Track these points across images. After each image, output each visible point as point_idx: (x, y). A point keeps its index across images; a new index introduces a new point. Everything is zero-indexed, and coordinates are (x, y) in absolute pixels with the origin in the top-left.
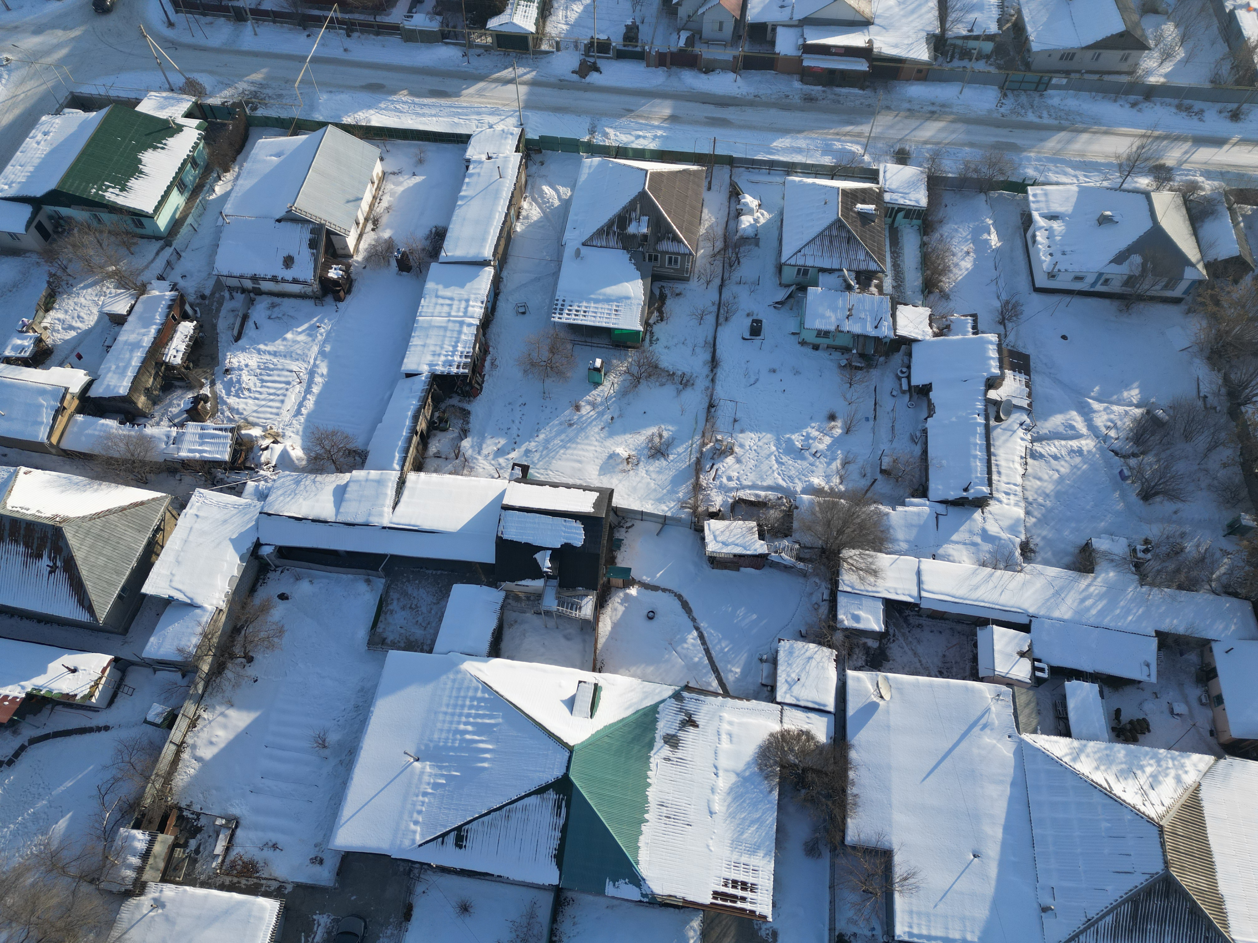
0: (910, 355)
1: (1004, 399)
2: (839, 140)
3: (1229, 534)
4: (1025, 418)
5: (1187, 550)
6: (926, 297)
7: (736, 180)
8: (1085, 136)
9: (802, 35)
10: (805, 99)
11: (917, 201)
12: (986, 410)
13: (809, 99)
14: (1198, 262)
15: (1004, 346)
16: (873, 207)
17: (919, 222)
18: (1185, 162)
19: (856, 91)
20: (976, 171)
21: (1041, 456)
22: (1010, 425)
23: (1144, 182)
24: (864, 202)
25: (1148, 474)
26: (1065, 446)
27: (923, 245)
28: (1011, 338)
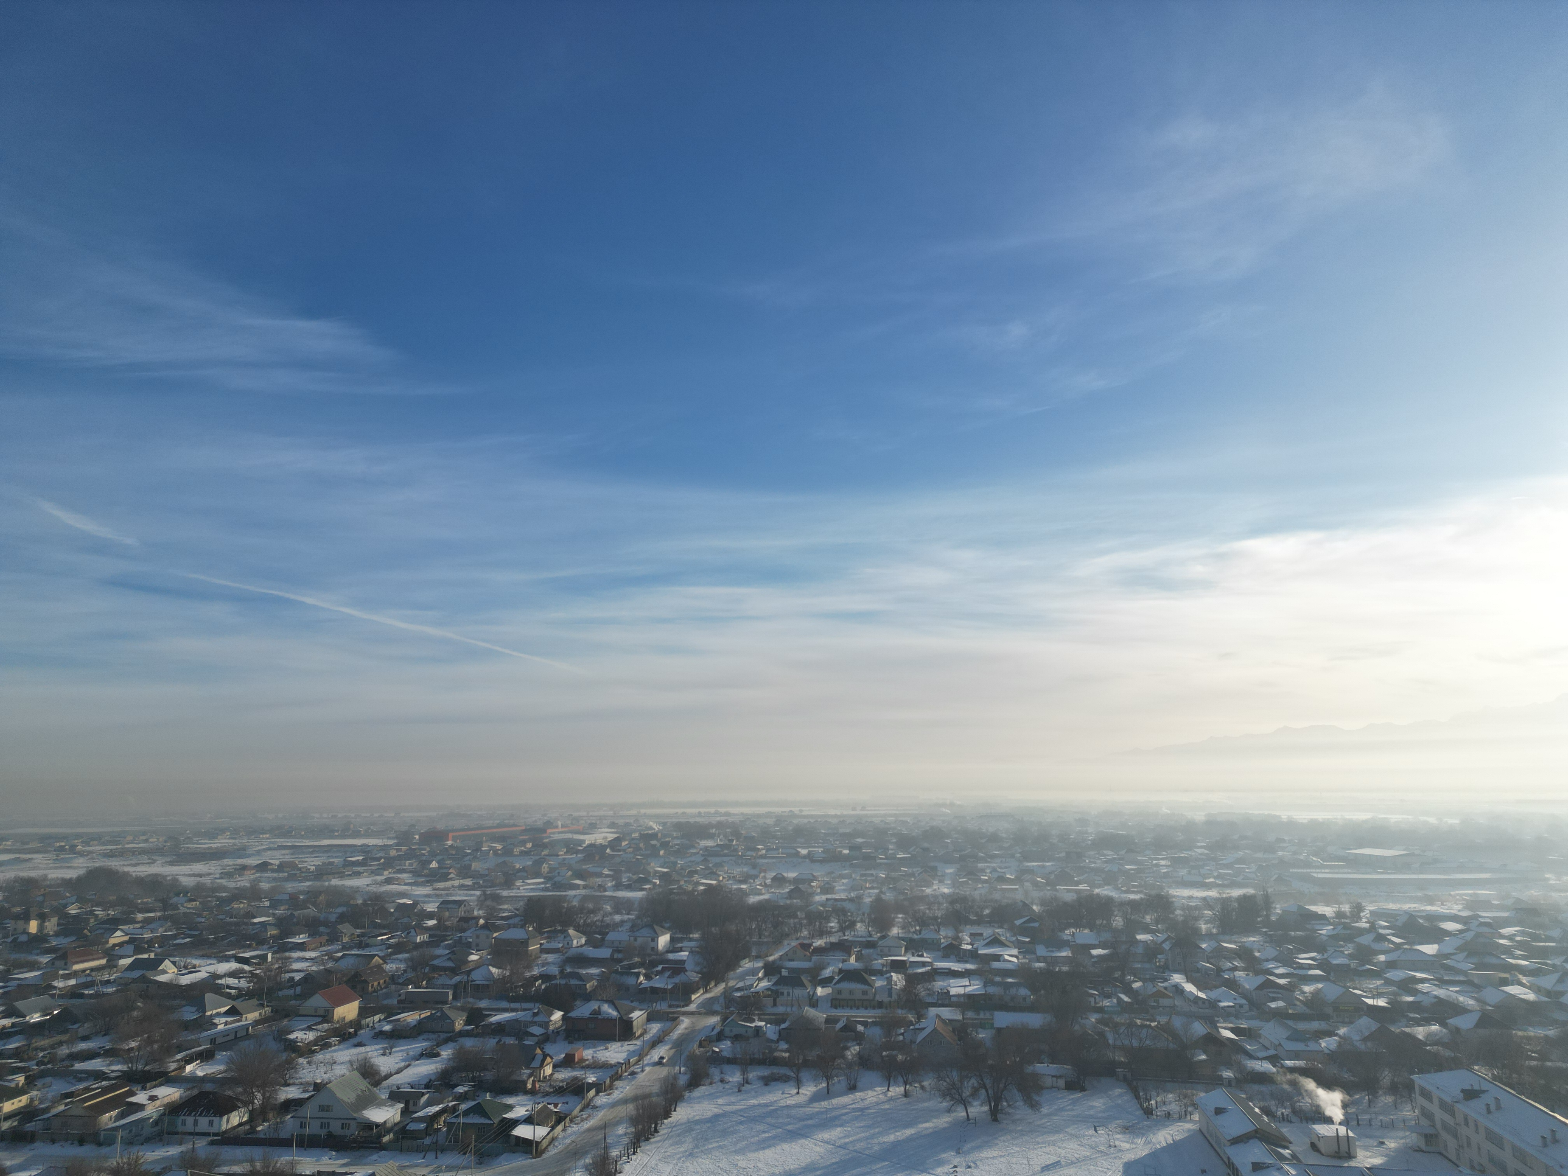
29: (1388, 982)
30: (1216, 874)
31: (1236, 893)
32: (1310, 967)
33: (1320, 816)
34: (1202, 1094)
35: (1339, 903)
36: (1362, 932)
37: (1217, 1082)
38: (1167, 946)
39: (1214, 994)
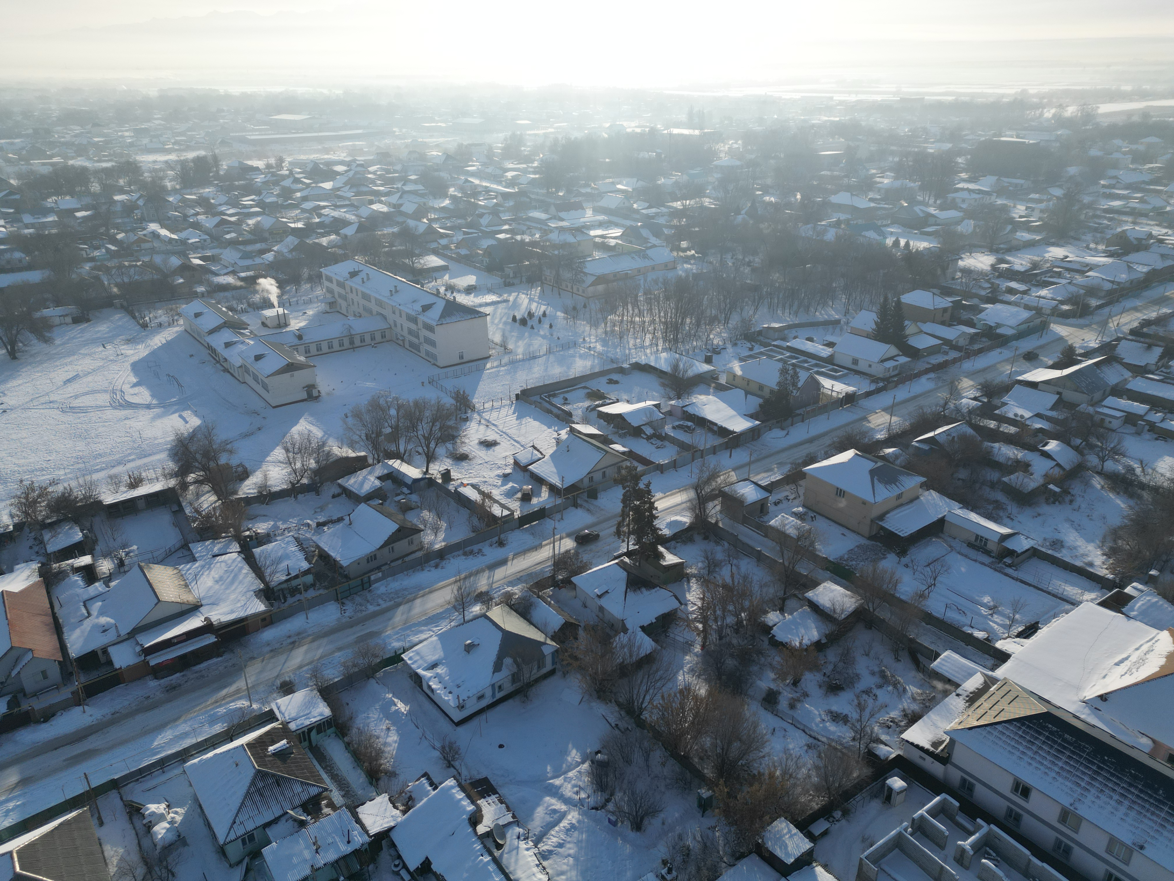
0: (393, 845)
1: (492, 826)
2: (220, 706)
3: (704, 812)
4: (518, 830)
5: (691, 847)
6: (376, 787)
7: (129, 798)
8: (418, 601)
9: (138, 643)
10: (168, 691)
11: (321, 715)
12: (485, 847)
13: (171, 689)
14: (546, 639)
15: (463, 783)
16: (284, 742)
17: (333, 729)
18: (493, 583)
19: (215, 660)
20: (354, 666)
21: (550, 852)
22: (510, 845)
23: (477, 609)
24: (273, 743)
25: (626, 809)
26: (560, 831)
27: (348, 745)
28: (464, 773)
29: (304, 211)
30: (173, 141)
31: (191, 155)
32: (251, 206)
33: (249, 90)
34: (184, 306)
35: (267, 157)
36: (284, 177)
37: (195, 295)
38: (141, 203)
39: (183, 235)
